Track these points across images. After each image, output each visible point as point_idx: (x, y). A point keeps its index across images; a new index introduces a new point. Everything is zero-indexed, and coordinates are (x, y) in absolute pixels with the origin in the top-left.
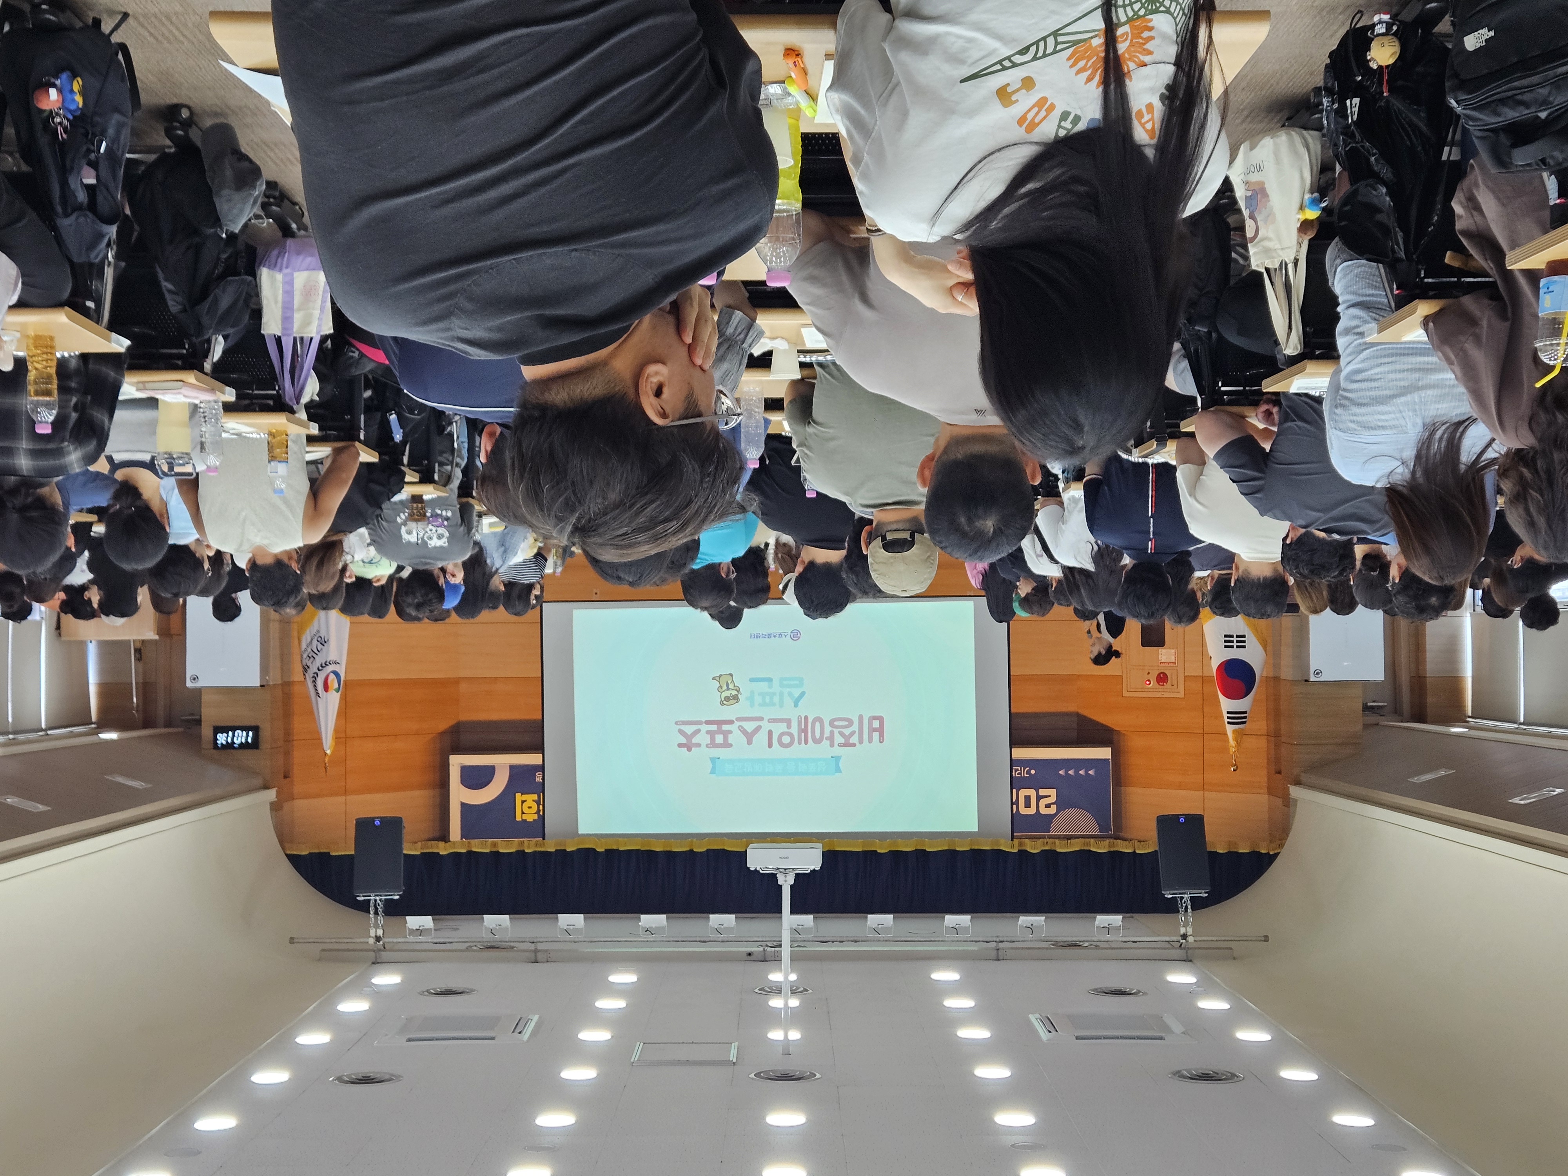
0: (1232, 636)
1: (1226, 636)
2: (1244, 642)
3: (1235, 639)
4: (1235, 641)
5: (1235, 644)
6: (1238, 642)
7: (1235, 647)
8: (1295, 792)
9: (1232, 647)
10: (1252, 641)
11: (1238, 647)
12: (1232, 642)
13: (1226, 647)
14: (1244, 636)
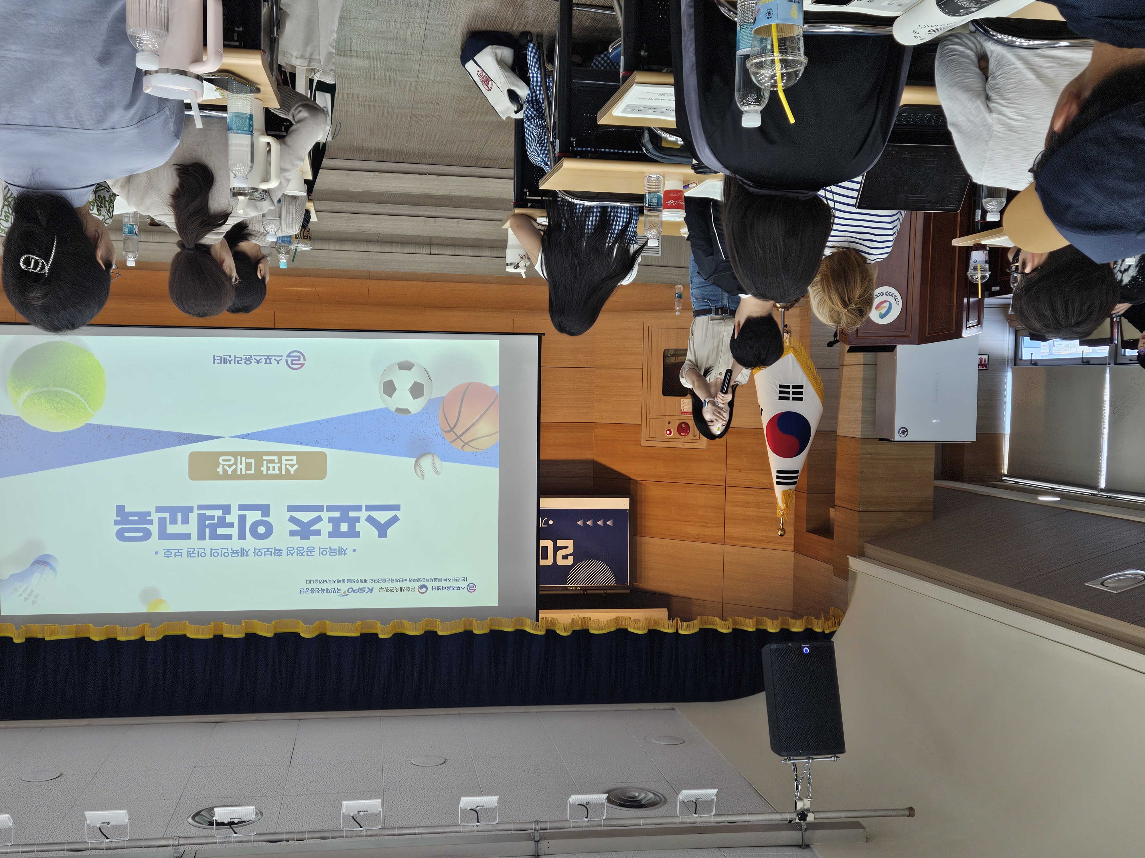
0: (788, 387)
1: (781, 386)
2: (801, 393)
3: (791, 390)
4: (791, 393)
5: (791, 396)
6: (794, 393)
7: (791, 398)
8: (855, 563)
9: (787, 399)
10: (810, 394)
11: (794, 399)
12: (788, 393)
13: (781, 398)
14: (801, 387)
